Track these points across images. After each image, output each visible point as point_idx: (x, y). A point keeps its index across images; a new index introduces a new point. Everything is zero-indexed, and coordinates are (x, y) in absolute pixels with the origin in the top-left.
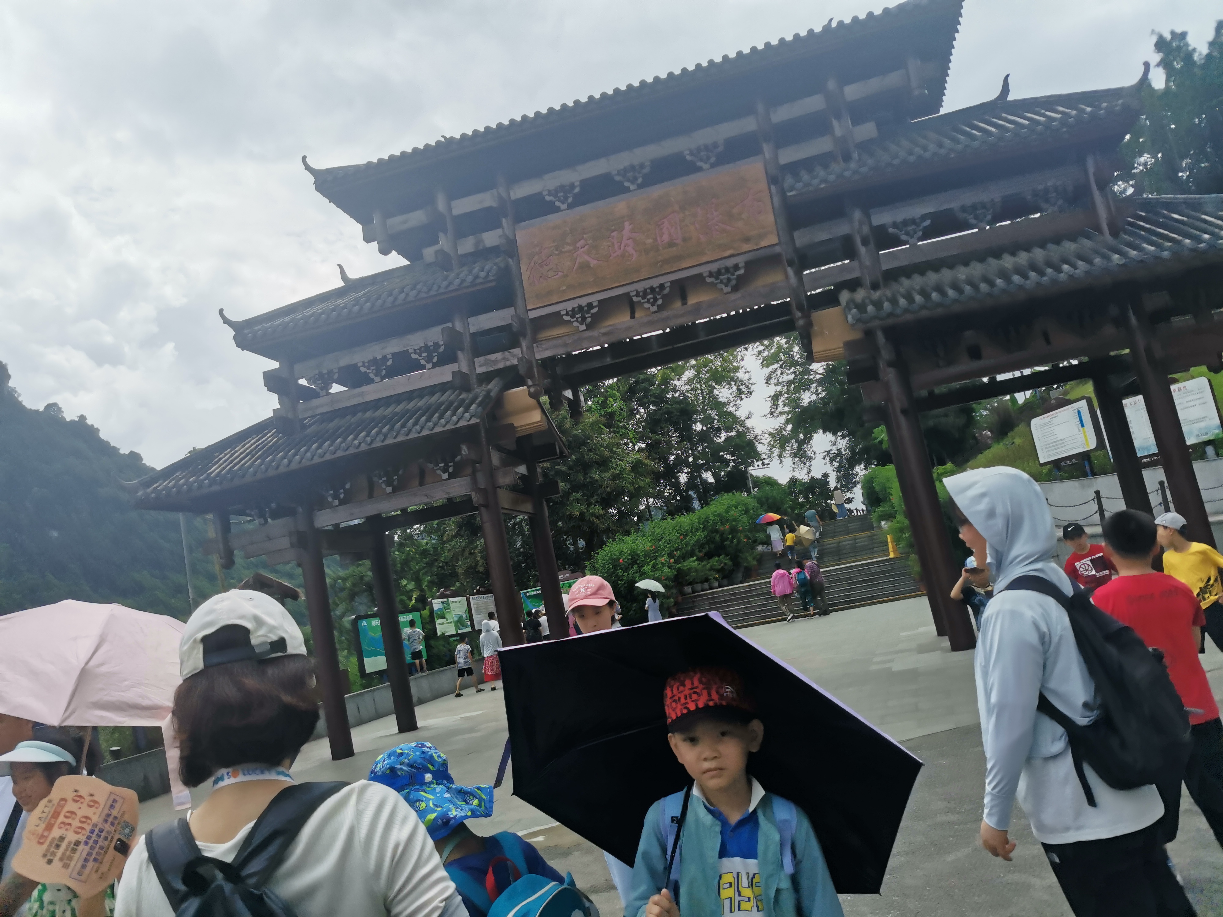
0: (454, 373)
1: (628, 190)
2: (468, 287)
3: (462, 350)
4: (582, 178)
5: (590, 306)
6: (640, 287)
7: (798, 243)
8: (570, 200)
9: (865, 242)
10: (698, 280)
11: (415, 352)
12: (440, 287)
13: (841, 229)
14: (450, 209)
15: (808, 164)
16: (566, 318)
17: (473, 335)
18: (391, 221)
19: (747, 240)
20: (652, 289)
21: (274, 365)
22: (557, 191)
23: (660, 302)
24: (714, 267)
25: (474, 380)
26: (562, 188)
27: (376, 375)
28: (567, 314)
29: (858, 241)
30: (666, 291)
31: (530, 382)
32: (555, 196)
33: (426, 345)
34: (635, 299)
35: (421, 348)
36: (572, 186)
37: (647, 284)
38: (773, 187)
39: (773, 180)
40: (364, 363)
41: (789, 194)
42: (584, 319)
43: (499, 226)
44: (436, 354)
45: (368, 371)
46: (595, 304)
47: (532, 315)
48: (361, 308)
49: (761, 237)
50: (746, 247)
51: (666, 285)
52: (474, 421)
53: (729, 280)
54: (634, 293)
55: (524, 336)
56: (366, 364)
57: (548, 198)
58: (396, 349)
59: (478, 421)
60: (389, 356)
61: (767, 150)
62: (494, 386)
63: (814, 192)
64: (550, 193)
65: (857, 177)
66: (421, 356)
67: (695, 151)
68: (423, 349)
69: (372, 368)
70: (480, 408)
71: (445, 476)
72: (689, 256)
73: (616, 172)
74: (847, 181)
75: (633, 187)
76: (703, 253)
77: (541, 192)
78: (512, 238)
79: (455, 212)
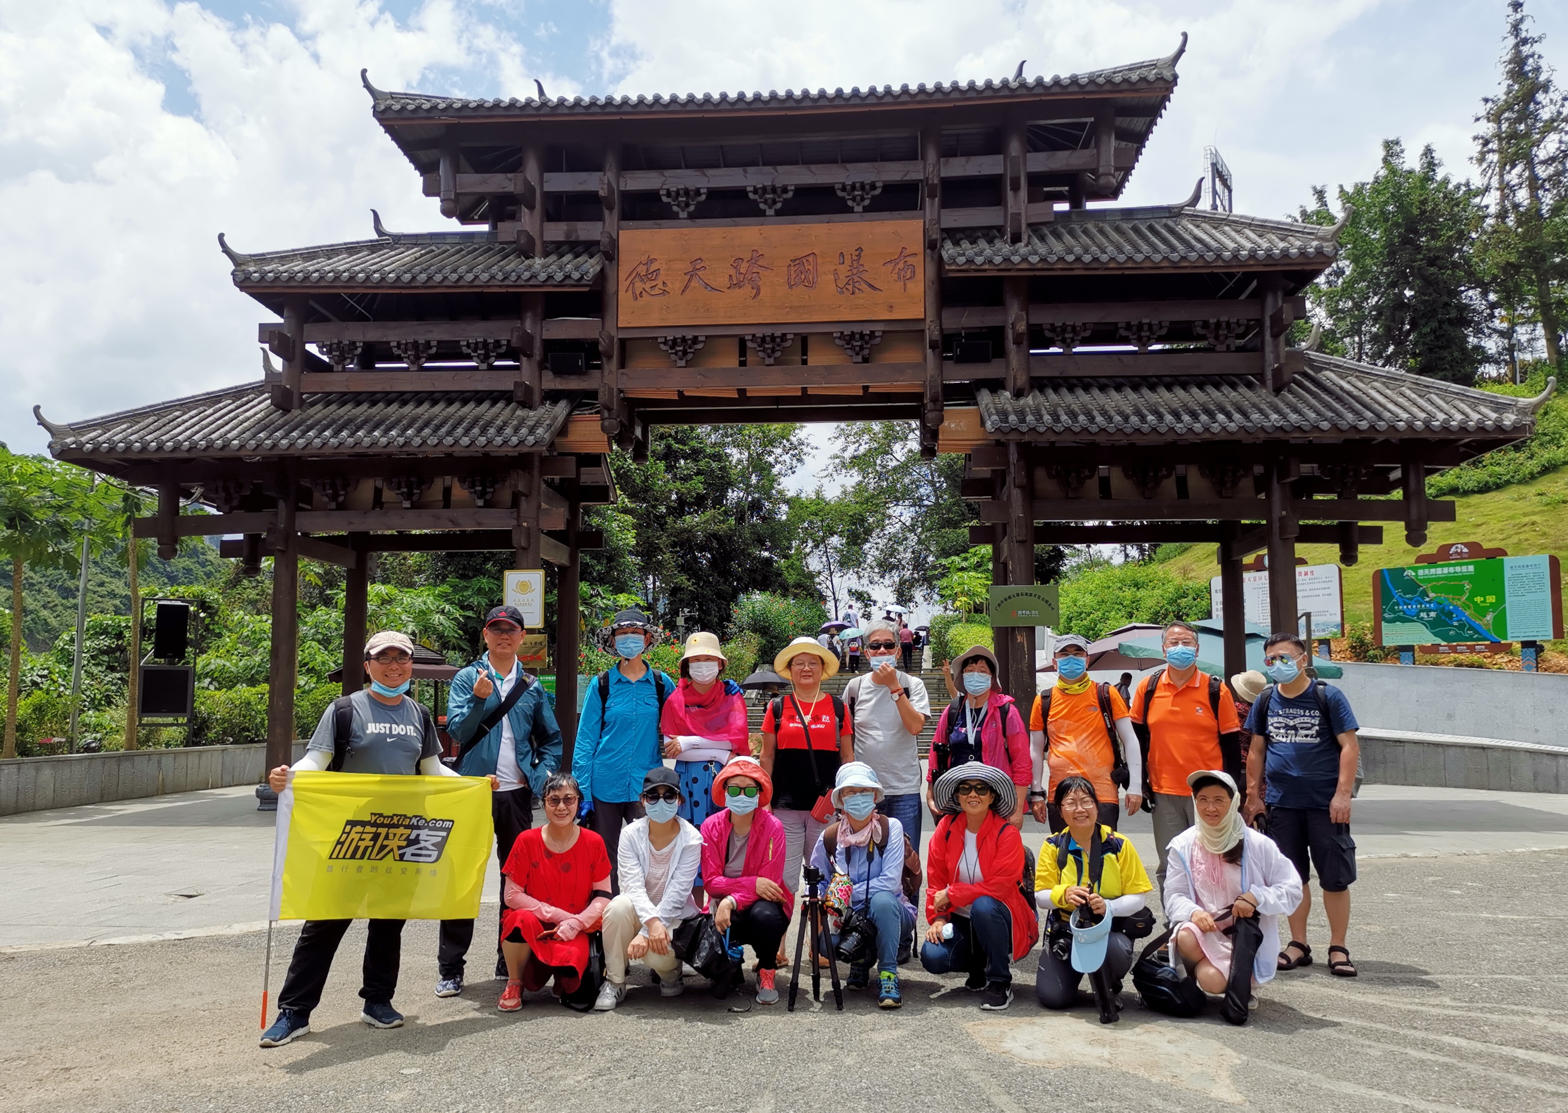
0: (516, 383)
2: (555, 286)
3: (529, 356)
4: (711, 185)
5: (695, 340)
6: (759, 332)
7: (946, 327)
10: (824, 340)
11: (468, 346)
13: (995, 319)
14: (542, 182)
15: (971, 233)
16: (663, 348)
17: (546, 342)
18: (463, 178)
19: (891, 307)
20: (773, 338)
22: (678, 193)
23: (777, 354)
24: (848, 330)
25: (537, 397)
26: (685, 191)
28: (665, 343)
29: (1010, 337)
31: (606, 414)
32: (675, 199)
33: (485, 341)
34: (749, 344)
35: (477, 343)
36: (698, 192)
37: (768, 331)
40: (400, 344)
42: (685, 353)
43: (600, 218)
44: (495, 354)
45: (403, 355)
46: (701, 339)
47: (623, 334)
49: (905, 307)
50: (886, 315)
51: (789, 337)
52: (537, 448)
53: (861, 348)
54: (750, 337)
55: (610, 358)
56: (403, 347)
57: (665, 199)
58: (446, 337)
59: (544, 449)
60: (434, 343)
61: (930, 208)
62: (562, 409)
63: (975, 271)
64: (669, 194)
65: (1024, 266)
66: (475, 352)
67: (849, 187)
68: (481, 344)
69: (409, 352)
70: (547, 434)
71: (480, 503)
72: (821, 310)
73: (752, 189)
74: (1014, 267)
75: (769, 212)
76: (838, 310)
77: (658, 190)
78: (614, 236)
79: (547, 188)
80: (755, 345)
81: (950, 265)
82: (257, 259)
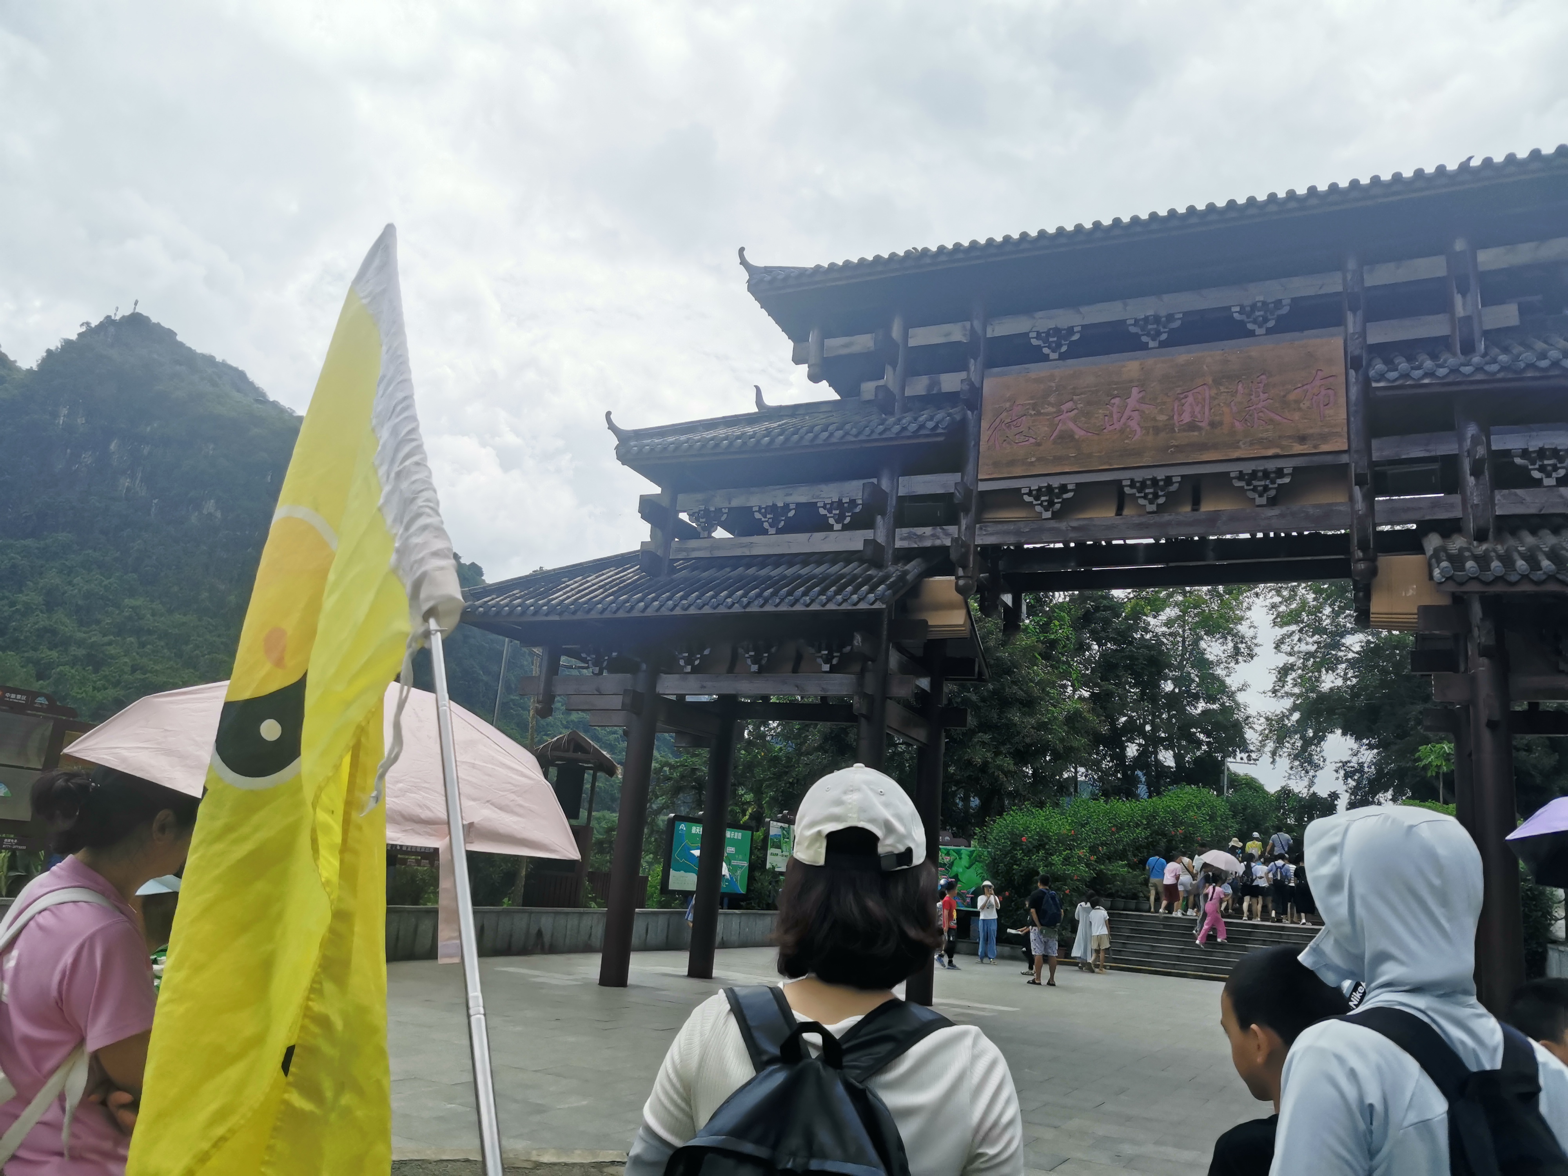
0: (866, 542)
1: (1144, 347)
2: (909, 437)
3: (883, 514)
4: (1087, 322)
5: (1063, 488)
6: (1138, 476)
7: (1376, 456)
8: (1064, 348)
9: (1476, 472)
10: (1221, 481)
11: (824, 507)
12: (872, 431)
13: (1446, 448)
14: (906, 336)
15: (1409, 349)
16: (1027, 498)
17: (901, 499)
18: (830, 342)
19: (1302, 439)
20: (1155, 481)
21: (654, 489)
22: (1048, 334)
23: (1161, 500)
24: (1248, 468)
25: (889, 555)
26: (1057, 331)
27: (771, 526)
28: (1030, 494)
29: (1467, 467)
30: (1174, 488)
31: (960, 572)
32: (1046, 341)
33: (840, 500)
34: (1127, 490)
35: (833, 503)
36: (1071, 330)
37: (1148, 474)
38: (1352, 373)
39: (1354, 363)
40: (760, 508)
41: (1374, 385)
42: (1051, 503)
43: (965, 368)
44: (850, 514)
45: (763, 519)
46: (1070, 487)
47: (983, 487)
48: (772, 441)
49: (1324, 438)
50: (1298, 448)
51: (1174, 479)
52: (877, 606)
53: (1266, 488)
54: (1129, 483)
55: (967, 511)
56: (763, 510)
57: (1034, 342)
58: (803, 499)
59: (884, 606)
60: (792, 506)
61: (1352, 322)
62: (913, 568)
63: (1411, 386)
64: (1039, 335)
65: (1479, 377)
66: (830, 512)
67: (1248, 309)
68: (835, 505)
69: (768, 516)
70: (889, 592)
71: (826, 667)
72: (1215, 447)
73: (1132, 322)
74: (1465, 379)
75: (1152, 344)
76: (1235, 446)
77: (1027, 334)
78: (977, 385)
79: (912, 343)
80: (1134, 491)
81: (1378, 381)
82: (639, 434)
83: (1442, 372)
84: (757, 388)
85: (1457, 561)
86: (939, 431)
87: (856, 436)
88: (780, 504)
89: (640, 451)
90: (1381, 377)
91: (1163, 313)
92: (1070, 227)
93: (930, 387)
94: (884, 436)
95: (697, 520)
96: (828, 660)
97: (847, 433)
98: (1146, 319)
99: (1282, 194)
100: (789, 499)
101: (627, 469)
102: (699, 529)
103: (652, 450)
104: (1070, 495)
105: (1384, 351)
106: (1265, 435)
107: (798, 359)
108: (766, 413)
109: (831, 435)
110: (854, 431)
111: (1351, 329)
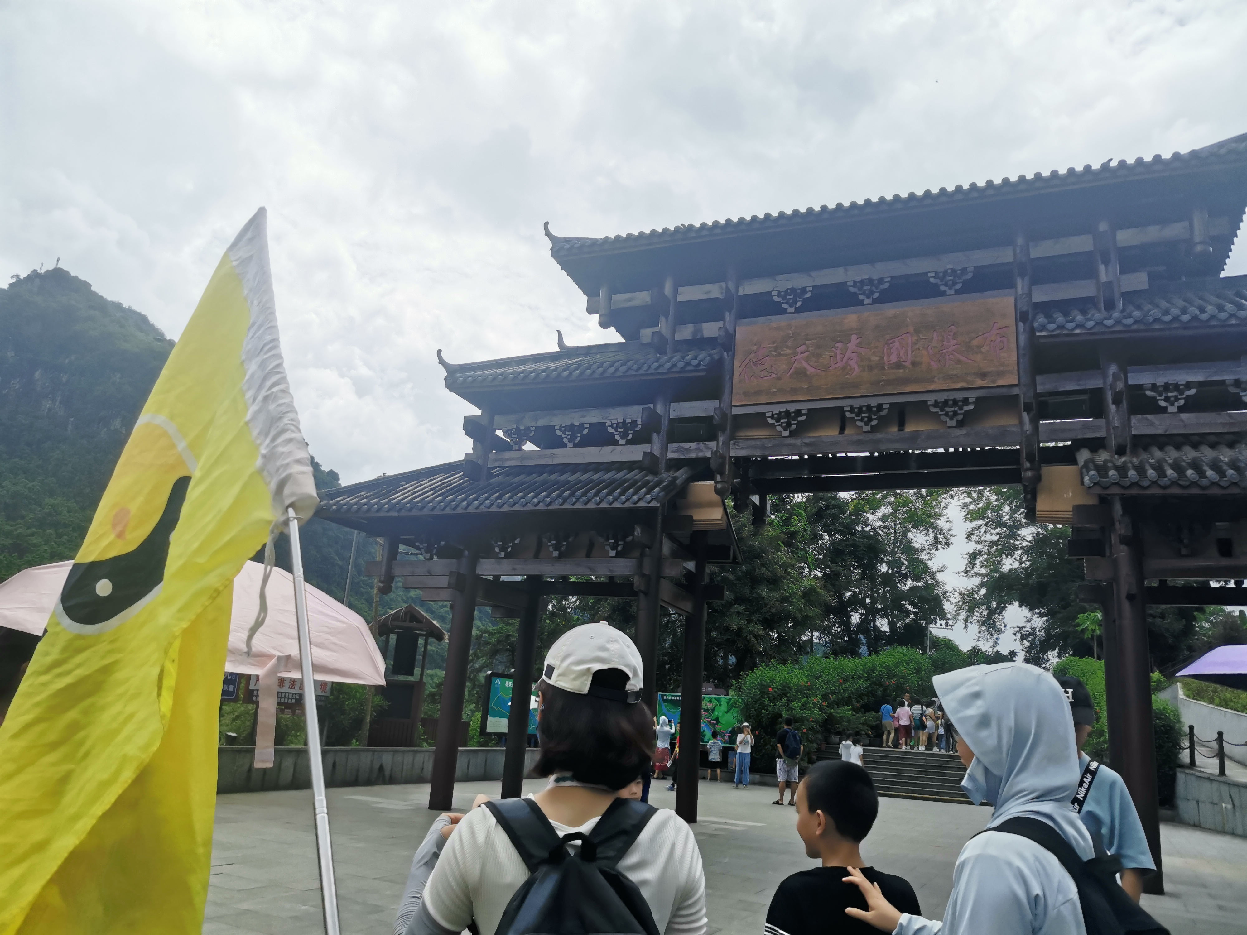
0: (645, 454)
1: (861, 303)
2: (678, 372)
3: (658, 432)
4: (816, 283)
5: (798, 413)
6: (857, 403)
7: (1040, 389)
8: (799, 304)
9: (1117, 401)
10: (921, 408)
11: (612, 426)
12: (649, 367)
13: (1093, 383)
14: (676, 293)
15: (1064, 306)
16: (770, 421)
17: (672, 421)
18: (616, 297)
19: (984, 375)
20: (869, 407)
21: (476, 411)
22: (786, 292)
23: (874, 423)
24: (941, 397)
25: (662, 465)
26: (793, 290)
27: (570, 441)
28: (772, 417)
29: (1109, 397)
30: (884, 413)
31: (719, 478)
32: (784, 297)
33: (624, 421)
34: (848, 415)
35: (618, 423)
36: (804, 290)
37: (863, 402)
38: (1021, 325)
39: (1022, 317)
40: (561, 427)
41: (1038, 334)
42: (789, 425)
43: (721, 318)
44: (632, 432)
45: (563, 436)
46: (803, 412)
47: (736, 411)
48: (571, 374)
49: (1000, 374)
50: (980, 383)
51: (885, 406)
52: (653, 504)
53: (955, 414)
54: (849, 409)
55: (724, 430)
56: (563, 429)
57: (776, 299)
58: (595, 420)
59: (658, 505)
60: (587, 425)
61: (1021, 285)
62: (681, 474)
63: (1067, 335)
64: (779, 294)
65: (1118, 328)
66: (617, 430)
67: (941, 274)
68: (621, 424)
69: (567, 433)
70: (663, 493)
71: (613, 553)
72: (917, 381)
73: (852, 284)
74: (1107, 330)
75: (867, 301)
76: (931, 381)
77: (771, 292)
78: (731, 332)
79: (680, 299)
80: (853, 415)
81: (1041, 331)
82: (464, 368)
83: (1090, 324)
84: (559, 332)
85: (1102, 470)
86: (702, 367)
87: (637, 371)
88: (577, 424)
89: (465, 380)
90: (1043, 328)
91: (875, 277)
92: (803, 210)
93: (695, 333)
94: (659, 371)
95: (510, 436)
96: (614, 548)
97: (629, 369)
98: (862, 282)
99: (966, 186)
100: (583, 420)
101: (453, 395)
102: (512, 443)
103: (474, 381)
104: (804, 418)
105: (1045, 308)
106: (954, 372)
107: (591, 310)
108: (565, 352)
109: (617, 370)
110: (635, 367)
111: (1020, 290)
